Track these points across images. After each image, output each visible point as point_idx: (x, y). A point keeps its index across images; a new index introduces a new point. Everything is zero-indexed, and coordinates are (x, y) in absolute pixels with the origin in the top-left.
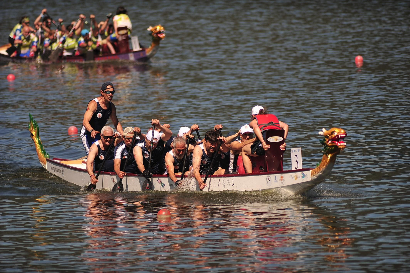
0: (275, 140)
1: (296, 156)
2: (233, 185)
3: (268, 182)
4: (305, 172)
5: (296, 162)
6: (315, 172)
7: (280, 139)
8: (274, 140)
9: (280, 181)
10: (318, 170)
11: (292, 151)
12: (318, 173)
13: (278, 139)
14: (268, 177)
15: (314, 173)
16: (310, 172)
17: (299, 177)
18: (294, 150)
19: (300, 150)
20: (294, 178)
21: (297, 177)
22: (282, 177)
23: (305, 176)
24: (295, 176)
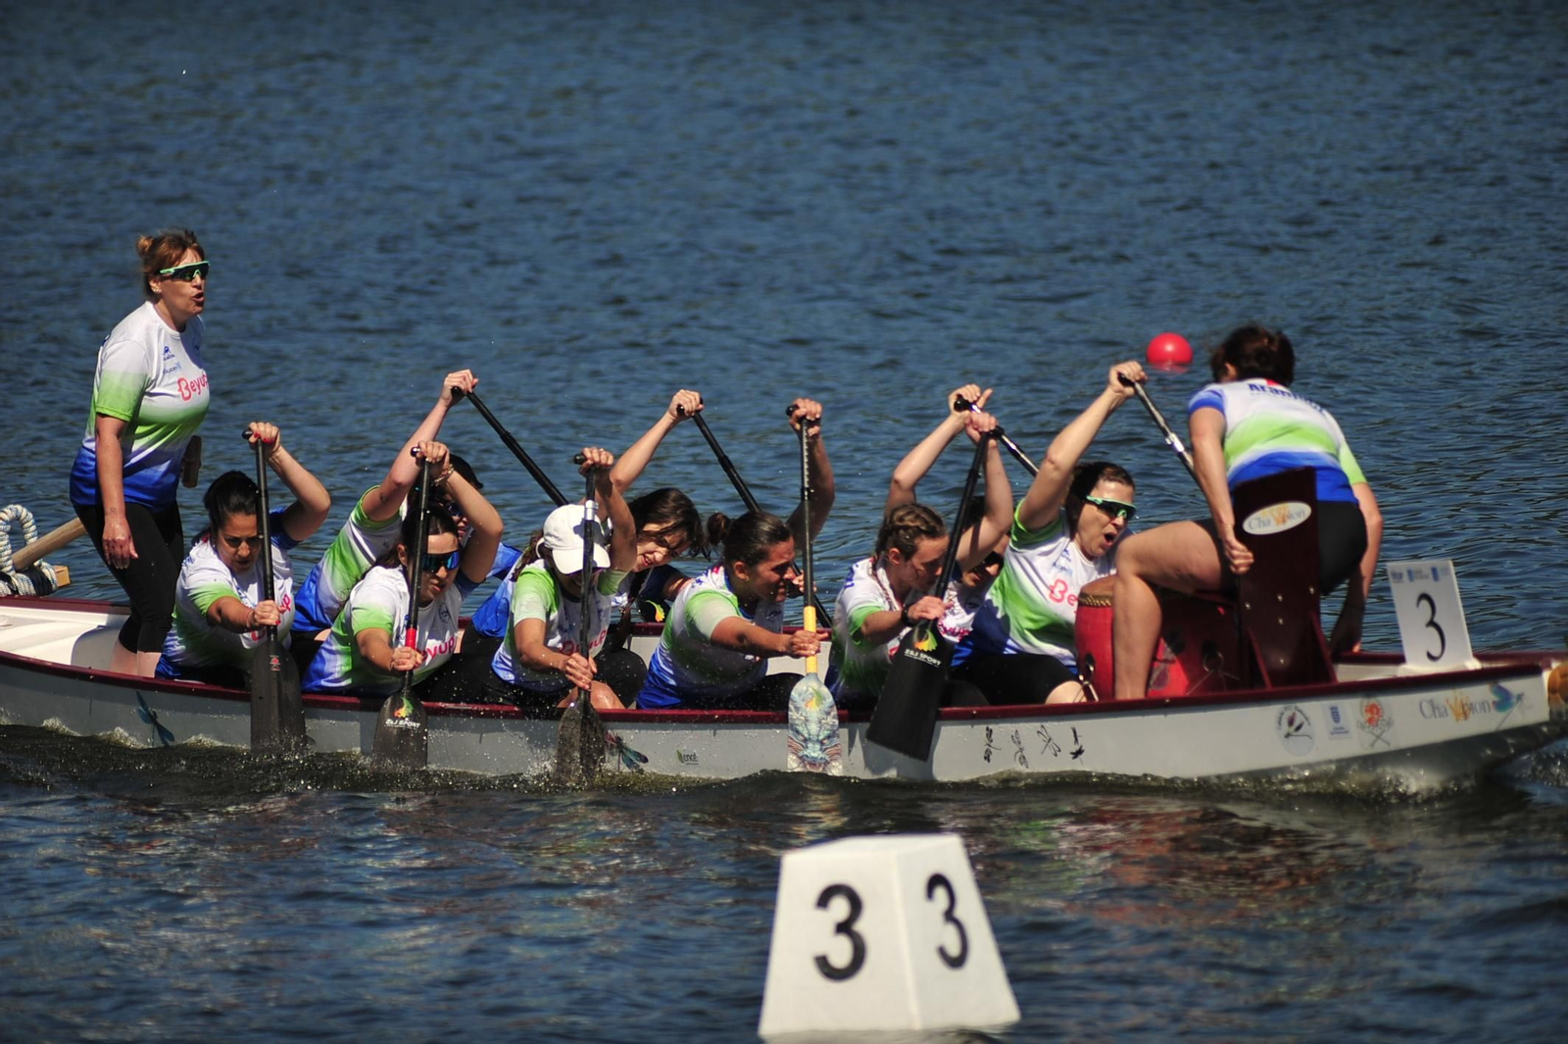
0: (1278, 522)
1: (1425, 603)
2: (1079, 752)
3: (1288, 735)
4: (1513, 686)
5: (1433, 630)
7: (1299, 515)
8: (1273, 522)
9: (1363, 727)
11: (1398, 576)
13: (1290, 516)
14: (1288, 714)
15: (1565, 685)
16: (1542, 683)
17: (1478, 707)
18: (1410, 572)
19: (1446, 570)
20: (1449, 711)
21: (1466, 708)
22: (1373, 710)
23: (1514, 700)
24: (1452, 701)
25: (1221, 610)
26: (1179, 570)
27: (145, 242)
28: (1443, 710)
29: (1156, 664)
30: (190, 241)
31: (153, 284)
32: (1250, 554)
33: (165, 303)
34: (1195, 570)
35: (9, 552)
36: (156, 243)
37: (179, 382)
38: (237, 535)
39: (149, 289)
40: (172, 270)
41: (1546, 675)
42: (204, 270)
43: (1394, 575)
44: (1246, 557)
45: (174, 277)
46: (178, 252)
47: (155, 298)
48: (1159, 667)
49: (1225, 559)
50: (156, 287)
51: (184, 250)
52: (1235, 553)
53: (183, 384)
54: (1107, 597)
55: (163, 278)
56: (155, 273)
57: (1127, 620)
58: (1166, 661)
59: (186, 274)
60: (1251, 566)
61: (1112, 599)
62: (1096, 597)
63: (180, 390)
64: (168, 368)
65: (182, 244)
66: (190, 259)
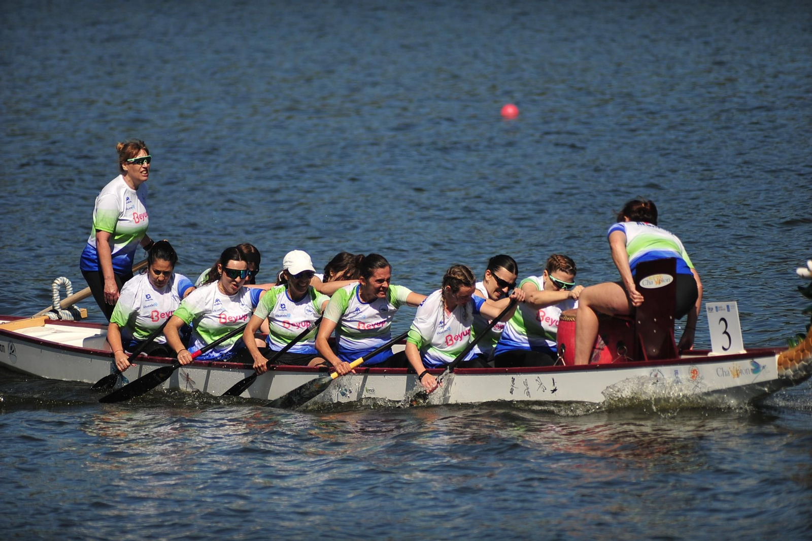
0: (657, 283)
1: (723, 322)
2: (555, 390)
4: (761, 361)
5: (726, 336)
6: (791, 360)
7: (667, 280)
8: (654, 282)
9: (689, 380)
10: (798, 355)
11: (711, 310)
12: (798, 363)
13: (663, 281)
14: (654, 373)
15: (785, 362)
16: (775, 359)
17: (744, 372)
18: (716, 307)
19: (734, 306)
20: (730, 373)
21: (738, 372)
22: (694, 372)
23: (761, 368)
24: (732, 369)
25: (627, 324)
26: (607, 305)
27: (120, 146)
28: (727, 373)
29: (595, 350)
30: (142, 146)
31: (123, 166)
32: (642, 297)
33: (129, 176)
34: (615, 306)
35: (59, 299)
36: (126, 146)
37: (134, 214)
38: (159, 269)
39: (122, 168)
40: (133, 160)
41: (777, 357)
42: (148, 160)
43: (709, 309)
44: (640, 299)
45: (134, 163)
46: (136, 151)
47: (124, 173)
48: (596, 351)
49: (630, 300)
50: (125, 168)
51: (139, 150)
52: (635, 296)
53: (136, 215)
54: (573, 317)
55: (129, 163)
56: (125, 161)
57: (582, 328)
58: (599, 349)
59: (140, 161)
60: (642, 303)
61: (575, 318)
62: (568, 317)
63: (134, 218)
64: (128, 208)
65: (138, 147)
66: (142, 154)
